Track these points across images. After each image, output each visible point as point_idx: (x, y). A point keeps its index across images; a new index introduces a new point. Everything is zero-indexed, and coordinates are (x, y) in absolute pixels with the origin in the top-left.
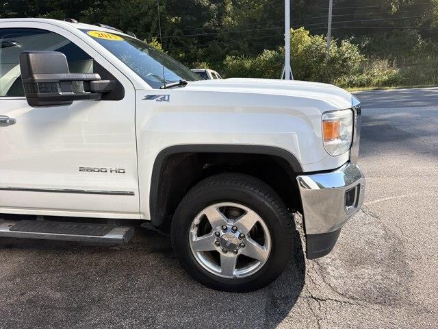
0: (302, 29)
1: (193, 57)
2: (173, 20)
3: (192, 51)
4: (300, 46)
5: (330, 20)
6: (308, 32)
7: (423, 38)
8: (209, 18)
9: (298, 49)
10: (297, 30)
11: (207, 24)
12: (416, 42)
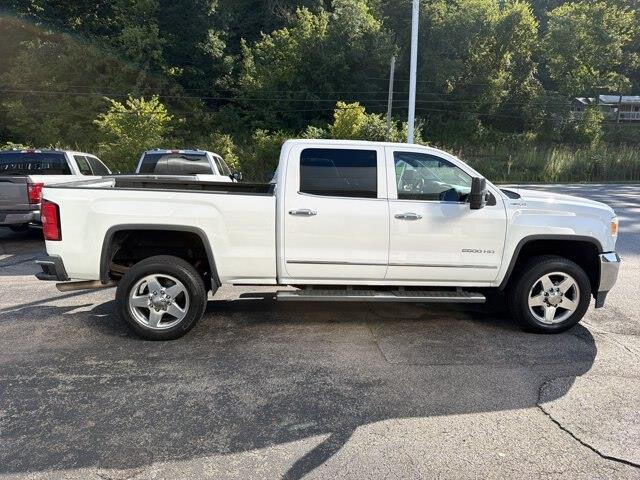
0: (356, 104)
1: (197, 124)
2: (173, 72)
3: (197, 116)
4: (354, 126)
5: (391, 97)
6: (364, 110)
7: (484, 124)
8: (222, 73)
9: (352, 128)
10: (350, 105)
11: (218, 82)
12: (476, 129)
